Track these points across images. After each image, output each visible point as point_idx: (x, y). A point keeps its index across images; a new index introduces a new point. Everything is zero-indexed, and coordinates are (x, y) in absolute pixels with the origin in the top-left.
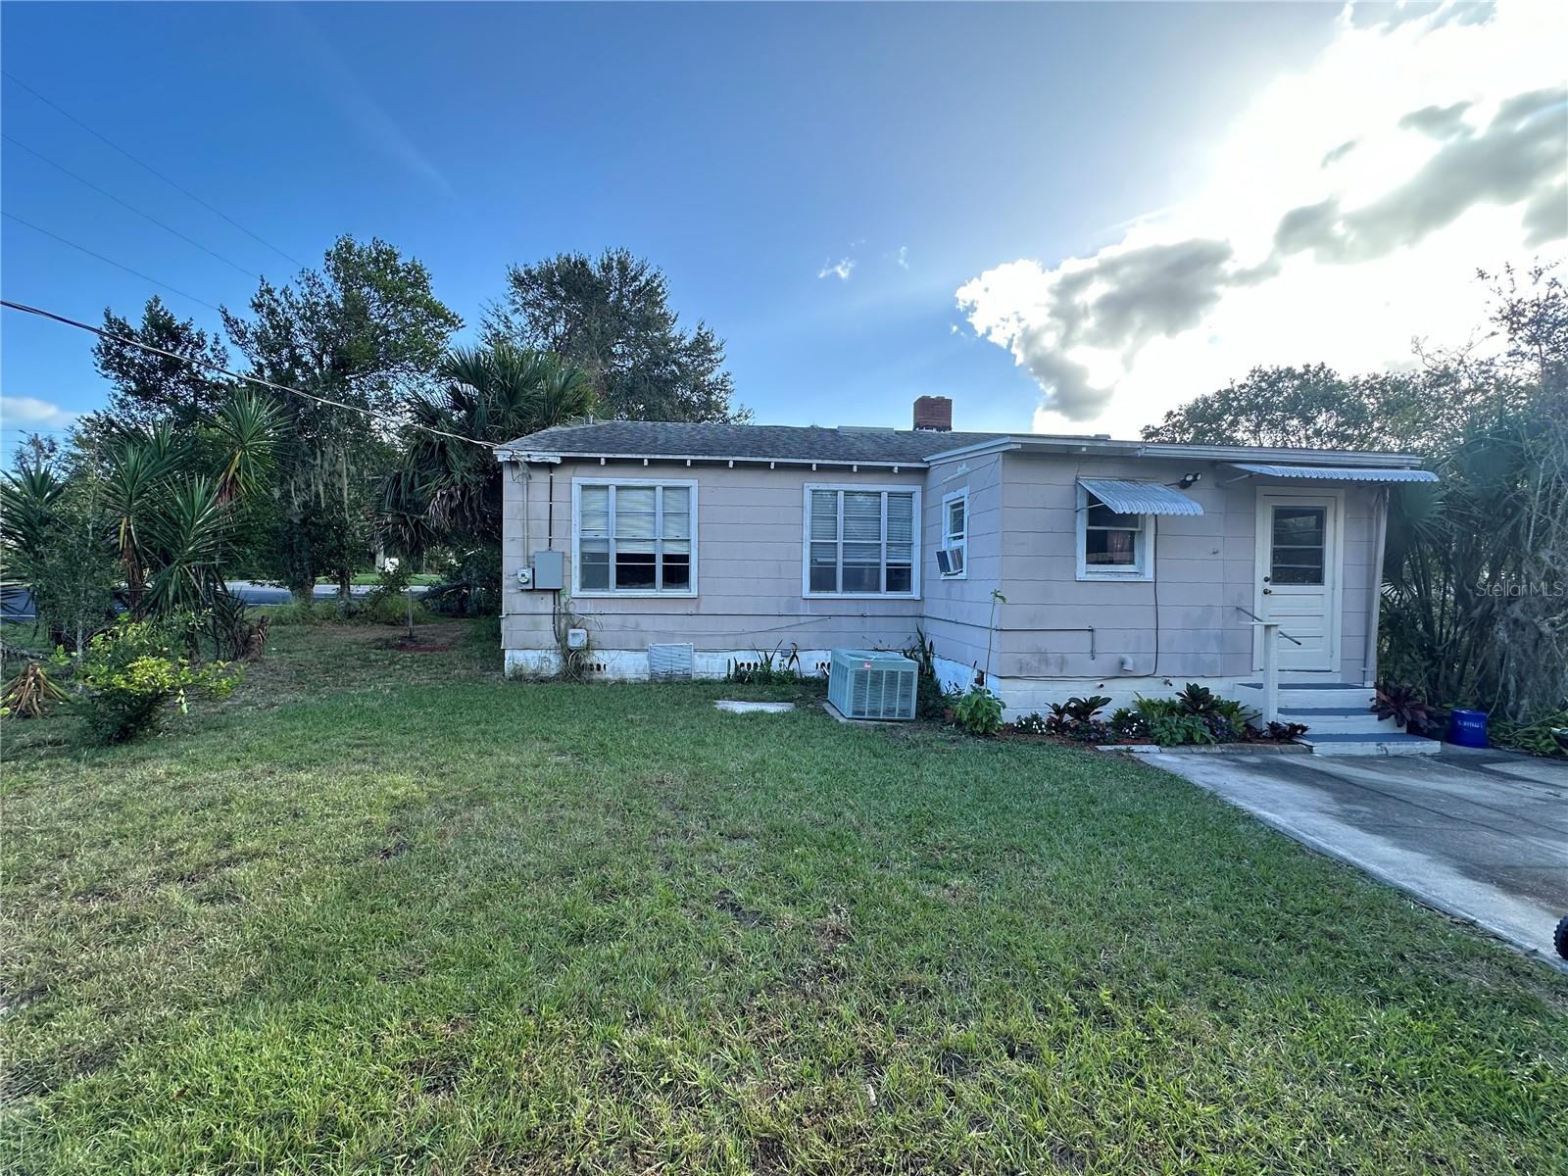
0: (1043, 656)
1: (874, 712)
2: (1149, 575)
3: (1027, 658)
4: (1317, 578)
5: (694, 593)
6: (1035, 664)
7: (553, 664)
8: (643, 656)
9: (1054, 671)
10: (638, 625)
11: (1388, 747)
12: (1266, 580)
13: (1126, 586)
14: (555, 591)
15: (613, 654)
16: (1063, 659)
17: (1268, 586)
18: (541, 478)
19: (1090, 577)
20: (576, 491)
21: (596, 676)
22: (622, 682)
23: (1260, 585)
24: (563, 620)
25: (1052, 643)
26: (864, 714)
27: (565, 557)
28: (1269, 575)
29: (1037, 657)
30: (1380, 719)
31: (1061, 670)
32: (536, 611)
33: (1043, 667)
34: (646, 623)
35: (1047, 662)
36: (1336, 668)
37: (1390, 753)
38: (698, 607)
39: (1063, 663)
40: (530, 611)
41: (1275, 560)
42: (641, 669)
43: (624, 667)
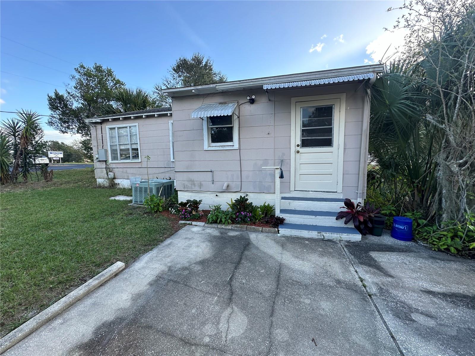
0: (192, 182)
1: (141, 202)
2: (236, 146)
3: (186, 183)
4: (328, 143)
5: (140, 161)
6: (190, 186)
7: (106, 183)
8: (128, 181)
9: (197, 188)
10: (126, 171)
11: (324, 235)
12: (298, 146)
13: (227, 151)
14: (106, 161)
15: (121, 180)
16: (201, 183)
17: (298, 149)
18: (99, 127)
19: (210, 149)
20: (107, 130)
21: (118, 187)
22: (124, 189)
23: (293, 149)
24: (108, 169)
25: (196, 177)
26: (138, 202)
27: (106, 151)
28: (299, 142)
29: (190, 183)
30: (337, 219)
31: (200, 188)
32: (102, 167)
33: (193, 187)
34: (129, 171)
35: (194, 185)
36: (340, 190)
37: (326, 238)
38: (142, 165)
39: (201, 185)
40: (101, 167)
41: (303, 135)
42: (129, 185)
43: (124, 184)
